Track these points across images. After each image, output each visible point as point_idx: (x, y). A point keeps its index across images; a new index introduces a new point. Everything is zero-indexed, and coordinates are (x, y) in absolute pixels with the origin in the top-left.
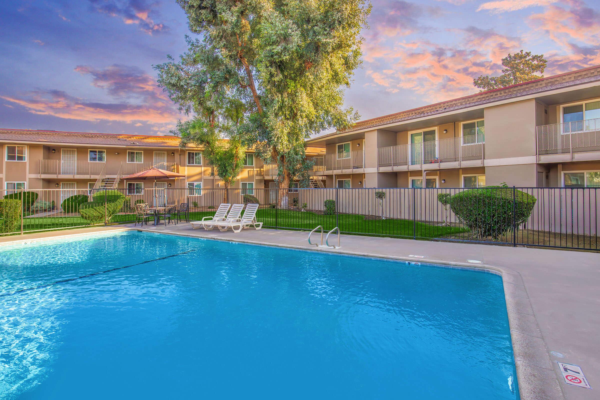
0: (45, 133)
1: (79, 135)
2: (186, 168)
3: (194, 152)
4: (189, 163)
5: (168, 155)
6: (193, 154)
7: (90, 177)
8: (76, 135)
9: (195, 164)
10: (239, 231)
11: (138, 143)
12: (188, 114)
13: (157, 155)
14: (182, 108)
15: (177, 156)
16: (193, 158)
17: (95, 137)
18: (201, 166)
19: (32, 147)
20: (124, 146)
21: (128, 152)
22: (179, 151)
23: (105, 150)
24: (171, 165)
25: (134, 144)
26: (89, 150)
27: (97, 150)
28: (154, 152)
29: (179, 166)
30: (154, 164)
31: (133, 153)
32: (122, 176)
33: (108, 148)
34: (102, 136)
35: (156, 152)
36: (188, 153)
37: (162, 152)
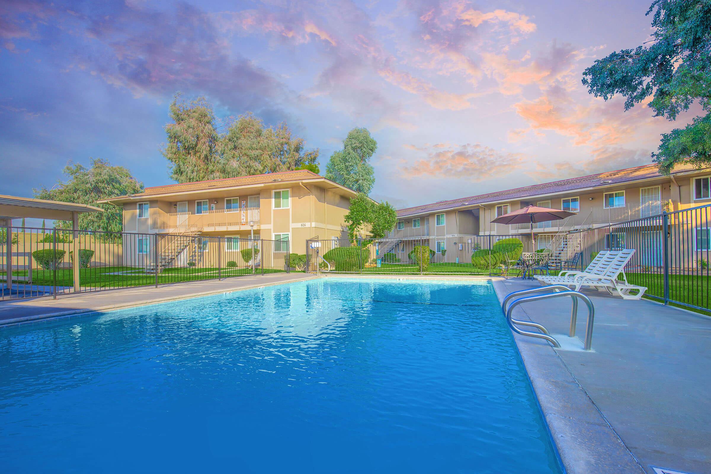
1: (552, 185)
2: (692, 205)
3: (709, 177)
4: (698, 196)
5: (663, 189)
6: (705, 180)
8: (550, 185)
11: (610, 182)
13: (645, 192)
15: (674, 189)
19: (513, 204)
20: (591, 188)
21: (606, 195)
22: (674, 180)
23: (578, 197)
24: (664, 204)
25: (605, 183)
26: (562, 199)
27: (570, 198)
28: (641, 189)
29: (679, 204)
30: (641, 204)
31: (611, 196)
32: (593, 226)
33: (581, 194)
34: (575, 181)
35: (643, 188)
36: (697, 180)
37: (653, 187)
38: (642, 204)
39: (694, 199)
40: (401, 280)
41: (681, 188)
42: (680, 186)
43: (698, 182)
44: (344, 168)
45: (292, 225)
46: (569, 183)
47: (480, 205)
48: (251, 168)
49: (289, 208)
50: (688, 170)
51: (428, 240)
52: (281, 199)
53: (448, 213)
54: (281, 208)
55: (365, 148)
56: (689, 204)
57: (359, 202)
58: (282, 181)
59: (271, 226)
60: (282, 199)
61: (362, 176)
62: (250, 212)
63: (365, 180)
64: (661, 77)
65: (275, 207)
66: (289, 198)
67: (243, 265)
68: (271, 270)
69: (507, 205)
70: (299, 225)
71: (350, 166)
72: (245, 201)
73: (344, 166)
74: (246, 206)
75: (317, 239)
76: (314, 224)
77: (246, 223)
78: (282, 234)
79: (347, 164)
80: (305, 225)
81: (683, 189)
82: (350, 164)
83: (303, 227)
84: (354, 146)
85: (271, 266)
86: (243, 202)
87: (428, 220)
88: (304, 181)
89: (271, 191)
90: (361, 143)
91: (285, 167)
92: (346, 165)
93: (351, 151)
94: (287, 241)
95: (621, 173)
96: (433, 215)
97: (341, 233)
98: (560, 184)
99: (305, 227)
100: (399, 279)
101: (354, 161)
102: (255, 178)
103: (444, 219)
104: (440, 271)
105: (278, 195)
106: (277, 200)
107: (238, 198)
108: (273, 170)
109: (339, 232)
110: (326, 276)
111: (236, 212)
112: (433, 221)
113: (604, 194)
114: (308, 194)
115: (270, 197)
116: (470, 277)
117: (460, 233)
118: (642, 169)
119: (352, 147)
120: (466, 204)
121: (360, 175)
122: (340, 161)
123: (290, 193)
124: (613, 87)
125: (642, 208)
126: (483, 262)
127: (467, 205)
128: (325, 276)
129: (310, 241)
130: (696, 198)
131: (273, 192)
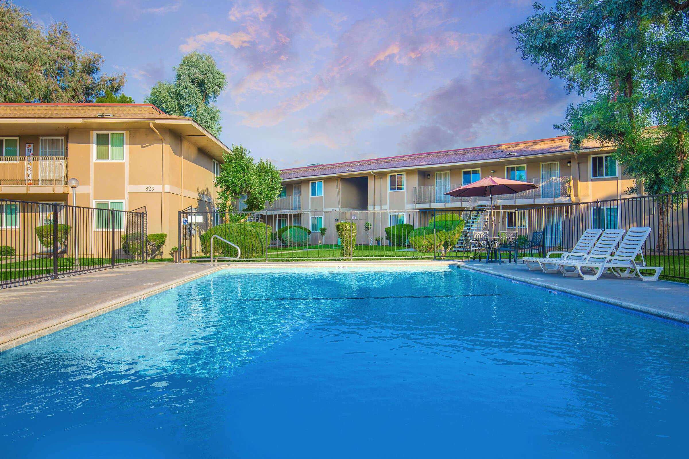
0: (421, 156)
1: (452, 153)
2: (590, 183)
3: (604, 155)
4: (595, 174)
5: (562, 165)
6: (601, 159)
7: (462, 205)
8: (449, 153)
9: (604, 177)
10: (594, 278)
11: (515, 154)
12: (583, 93)
13: (545, 167)
14: (573, 84)
15: (574, 166)
16: (601, 165)
17: (468, 152)
18: (617, 179)
19: (409, 173)
20: (498, 160)
21: (507, 168)
22: (576, 156)
23: (480, 169)
24: (566, 181)
25: (511, 154)
26: (462, 170)
27: (471, 170)
28: (541, 164)
29: (578, 181)
30: (541, 181)
31: (513, 169)
32: (497, 202)
33: (482, 166)
34: (476, 151)
35: (544, 163)
36: (593, 158)
37: (553, 162)
38: (543, 182)
39: (592, 177)
40: (341, 267)
41: (580, 165)
42: (579, 163)
43: (594, 159)
44: (177, 107)
45: (129, 189)
46: (470, 153)
47: (371, 172)
48: (9, 91)
49: (124, 161)
50: (588, 147)
51: (299, 215)
52: (110, 145)
53: (327, 180)
54: (110, 160)
55: (210, 82)
56: (587, 182)
57: (237, 158)
58: (115, 117)
59: (89, 189)
60: (112, 146)
61: (206, 122)
62: (42, 164)
63: (210, 129)
64: (590, 48)
65: (98, 158)
66: (125, 146)
67: (30, 253)
68: (87, 260)
69: (401, 174)
70: (141, 189)
71: (187, 105)
72: (32, 145)
73: (176, 103)
74: (36, 153)
75: (190, 211)
76: (167, 188)
77: (35, 182)
78: (109, 201)
79: (182, 102)
80: (153, 190)
81: (581, 166)
82: (187, 103)
83: (148, 191)
84: (193, 77)
85: (88, 254)
86: (27, 145)
87: (299, 188)
88: (157, 122)
89: (91, 132)
90: (204, 74)
91: (65, 96)
92: (179, 104)
93: (190, 84)
94: (143, 213)
95: (520, 145)
96: (306, 182)
97: (198, 202)
98: (460, 152)
99: (152, 191)
100: (339, 267)
101: (194, 99)
102: (53, 109)
103: (322, 190)
104: (365, 254)
105: (103, 140)
106: (103, 148)
107: (18, 138)
108: (46, 99)
109: (196, 201)
110: (229, 265)
111: (10, 162)
112: (307, 191)
113: (506, 166)
114: (161, 141)
115: (88, 142)
116: (406, 262)
117: (343, 207)
118: (542, 143)
119: (190, 79)
120: (353, 170)
121: (203, 121)
122: (171, 96)
123: (126, 138)
124: (546, 50)
125: (543, 186)
126: (425, 243)
127: (353, 172)
128: (227, 265)
129: (183, 213)
130: (593, 176)
131: (94, 133)
